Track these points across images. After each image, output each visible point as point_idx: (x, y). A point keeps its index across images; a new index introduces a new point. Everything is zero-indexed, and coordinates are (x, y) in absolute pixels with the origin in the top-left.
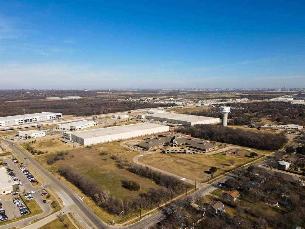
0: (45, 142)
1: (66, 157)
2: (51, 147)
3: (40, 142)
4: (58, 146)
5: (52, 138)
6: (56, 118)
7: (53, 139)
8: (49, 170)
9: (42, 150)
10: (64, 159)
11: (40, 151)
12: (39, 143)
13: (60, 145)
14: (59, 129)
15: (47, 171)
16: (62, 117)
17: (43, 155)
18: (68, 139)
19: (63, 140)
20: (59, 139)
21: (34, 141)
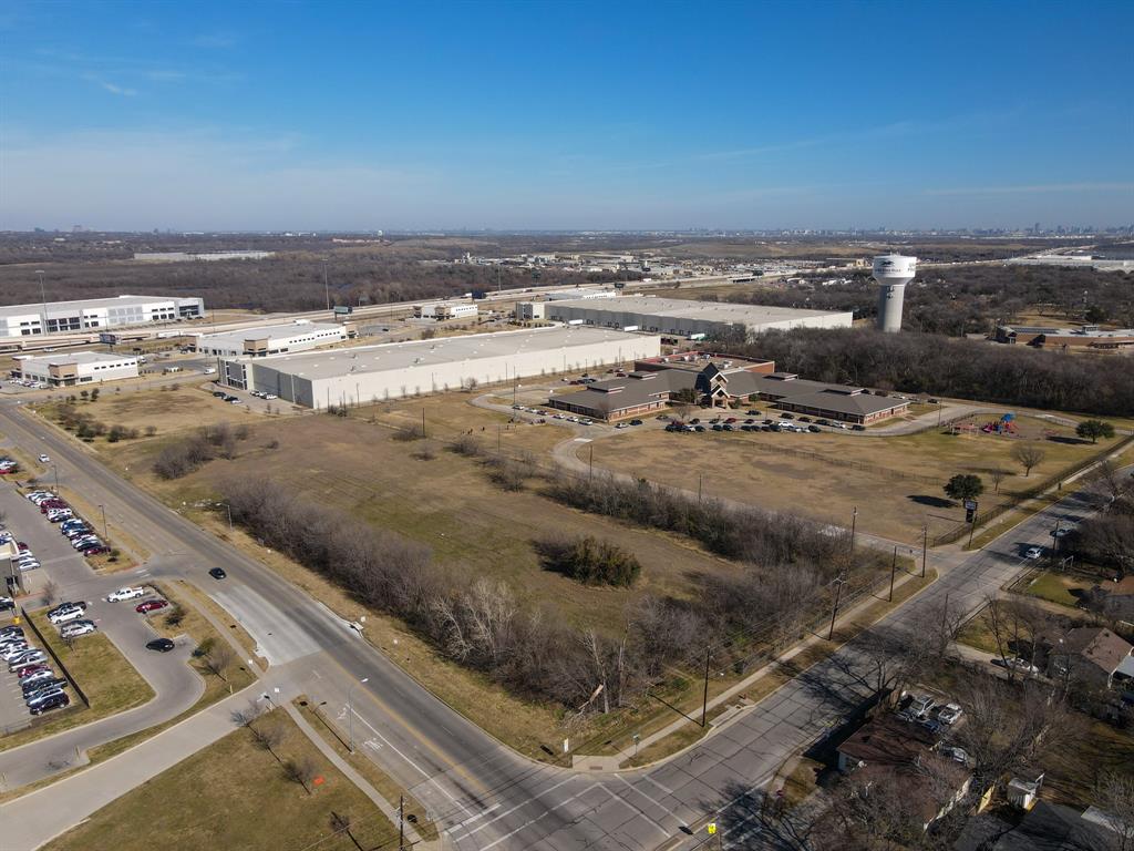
0: (139, 398)
1: (242, 448)
2: (168, 414)
3: (117, 397)
4: (198, 410)
5: (169, 385)
6: (177, 317)
7: (175, 388)
8: (169, 503)
9: (129, 425)
10: (234, 458)
11: (121, 428)
12: (114, 402)
13: (209, 406)
14: (198, 352)
15: (159, 507)
16: (203, 313)
17: (133, 441)
18: (242, 386)
19: (217, 389)
20: (198, 388)
21: (90, 392)
